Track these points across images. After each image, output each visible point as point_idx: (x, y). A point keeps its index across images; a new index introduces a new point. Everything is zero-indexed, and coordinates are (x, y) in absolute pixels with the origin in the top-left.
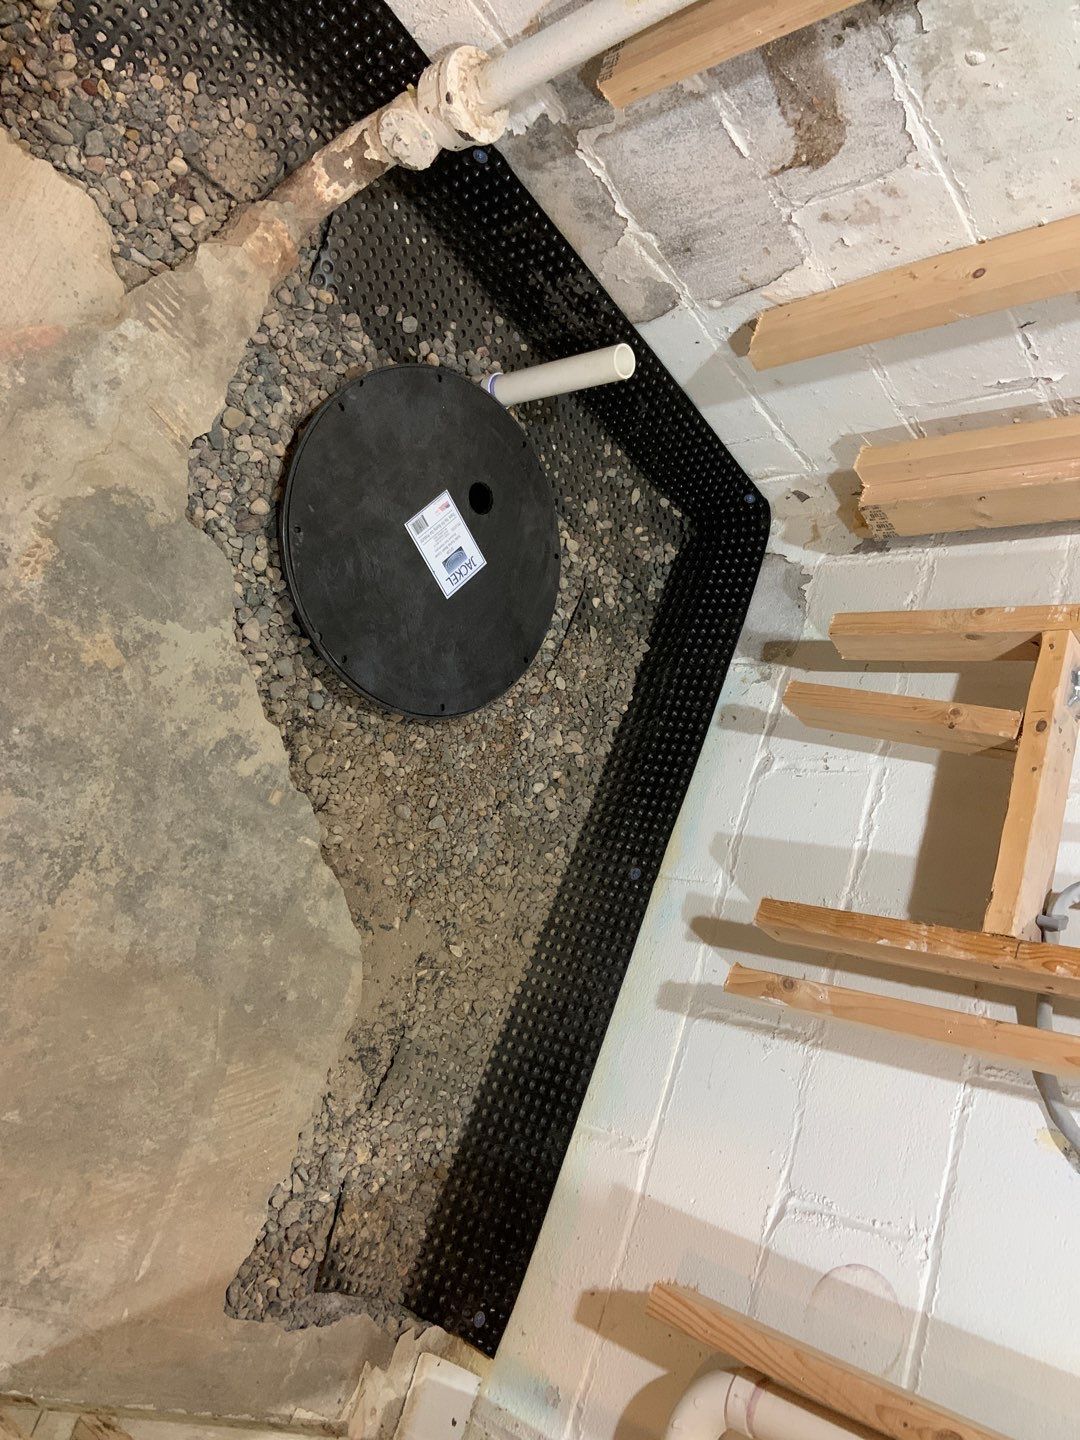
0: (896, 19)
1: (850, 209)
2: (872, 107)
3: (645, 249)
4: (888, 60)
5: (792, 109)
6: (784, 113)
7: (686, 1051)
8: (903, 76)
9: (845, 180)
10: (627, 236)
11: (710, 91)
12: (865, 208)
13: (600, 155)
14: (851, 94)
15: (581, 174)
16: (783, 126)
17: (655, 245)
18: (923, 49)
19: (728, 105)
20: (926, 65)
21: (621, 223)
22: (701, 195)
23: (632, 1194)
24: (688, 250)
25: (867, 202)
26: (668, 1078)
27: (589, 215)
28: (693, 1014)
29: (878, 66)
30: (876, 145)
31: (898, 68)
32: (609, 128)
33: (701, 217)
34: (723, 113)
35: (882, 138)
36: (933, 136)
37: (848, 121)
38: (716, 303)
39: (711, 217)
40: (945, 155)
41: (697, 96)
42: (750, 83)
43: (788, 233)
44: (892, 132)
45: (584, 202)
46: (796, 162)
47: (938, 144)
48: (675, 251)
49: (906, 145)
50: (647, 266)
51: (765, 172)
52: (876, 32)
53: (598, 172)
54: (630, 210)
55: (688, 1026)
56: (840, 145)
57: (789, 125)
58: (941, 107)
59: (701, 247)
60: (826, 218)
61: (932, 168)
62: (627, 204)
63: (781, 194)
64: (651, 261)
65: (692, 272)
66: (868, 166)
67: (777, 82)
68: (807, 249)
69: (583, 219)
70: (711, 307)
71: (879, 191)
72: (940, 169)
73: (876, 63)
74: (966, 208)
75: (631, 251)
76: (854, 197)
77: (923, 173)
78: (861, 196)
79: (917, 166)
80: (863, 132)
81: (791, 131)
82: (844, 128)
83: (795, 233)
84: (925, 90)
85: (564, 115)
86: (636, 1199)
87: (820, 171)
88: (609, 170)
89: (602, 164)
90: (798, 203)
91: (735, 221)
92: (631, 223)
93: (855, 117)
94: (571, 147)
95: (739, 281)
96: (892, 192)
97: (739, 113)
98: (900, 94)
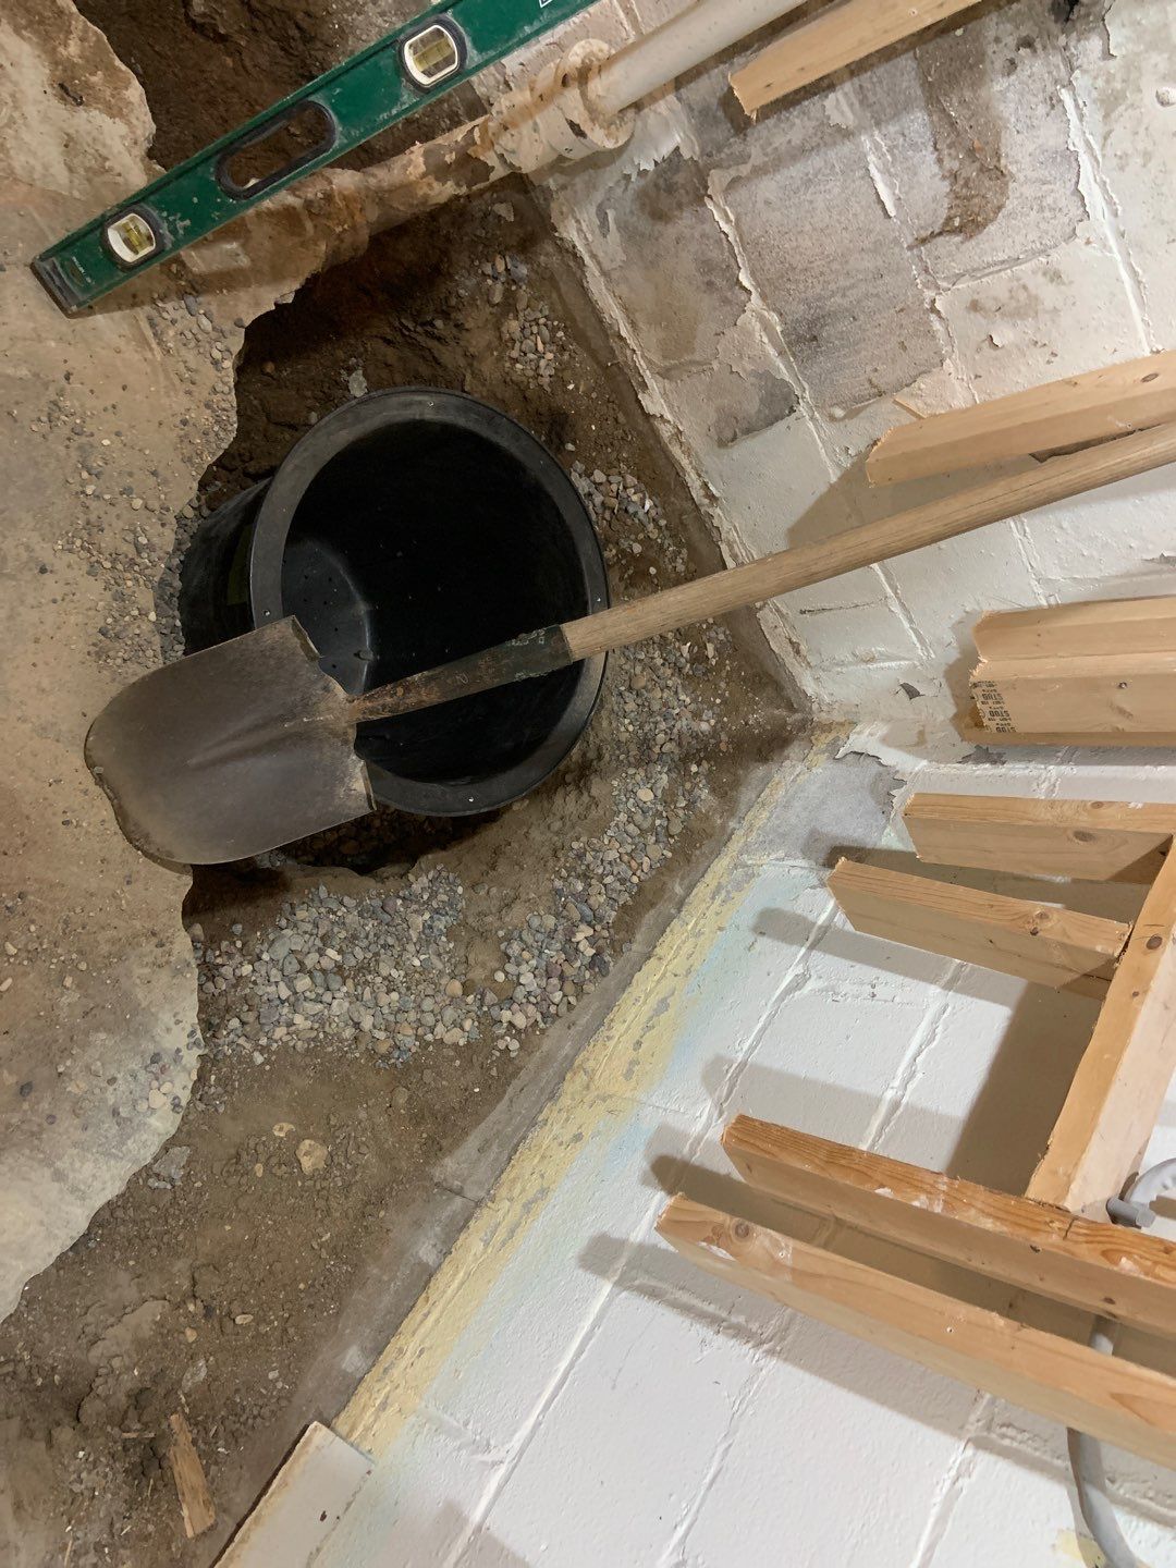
0: (1079, 41)
1: (1004, 296)
2: (1042, 159)
3: (768, 335)
4: (1065, 95)
5: (950, 155)
6: (940, 161)
7: (598, 1332)
8: (1081, 117)
9: (1002, 256)
10: (748, 313)
11: (861, 128)
12: (1022, 296)
13: (731, 206)
14: (1019, 138)
15: (707, 228)
16: (937, 179)
17: (779, 329)
18: (1107, 82)
19: (877, 147)
20: (1110, 103)
21: (743, 297)
22: (835, 266)
23: (466, 1520)
24: (815, 338)
25: (1025, 287)
26: (563, 1365)
27: (710, 284)
28: (622, 1283)
29: (1054, 102)
30: (1041, 209)
31: (1077, 106)
32: (745, 170)
33: (832, 296)
34: (872, 158)
35: (1049, 200)
36: (1110, 202)
37: (1012, 175)
38: (839, 413)
39: (844, 296)
40: (1122, 228)
41: (846, 134)
42: (906, 119)
43: (929, 323)
44: (1060, 194)
45: (707, 266)
46: (947, 229)
47: (1116, 215)
48: (800, 339)
49: (1076, 212)
50: (766, 355)
51: (910, 240)
52: (1056, 59)
53: (725, 228)
54: (755, 279)
55: (611, 1298)
56: (1000, 208)
57: (944, 178)
58: (1123, 161)
59: (829, 335)
60: (975, 306)
61: (1105, 246)
62: (753, 274)
63: (926, 271)
64: (772, 351)
65: (816, 369)
66: (1030, 237)
67: (935, 118)
68: (949, 348)
69: (703, 287)
70: (832, 418)
71: (1040, 274)
72: (1115, 249)
73: (1051, 99)
74: (1142, 304)
75: (750, 334)
76: (1010, 280)
77: (1093, 252)
78: (1018, 280)
79: (1088, 242)
80: (1029, 191)
81: (945, 187)
82: (1006, 184)
83: (937, 326)
84: (1105, 139)
85: (697, 148)
86: (469, 1531)
87: (973, 242)
88: (738, 226)
89: (732, 217)
90: (944, 284)
91: (871, 303)
92: (754, 296)
93: (1019, 171)
94: (699, 195)
95: (867, 385)
96: (1055, 276)
97: (889, 157)
98: (1076, 142)
